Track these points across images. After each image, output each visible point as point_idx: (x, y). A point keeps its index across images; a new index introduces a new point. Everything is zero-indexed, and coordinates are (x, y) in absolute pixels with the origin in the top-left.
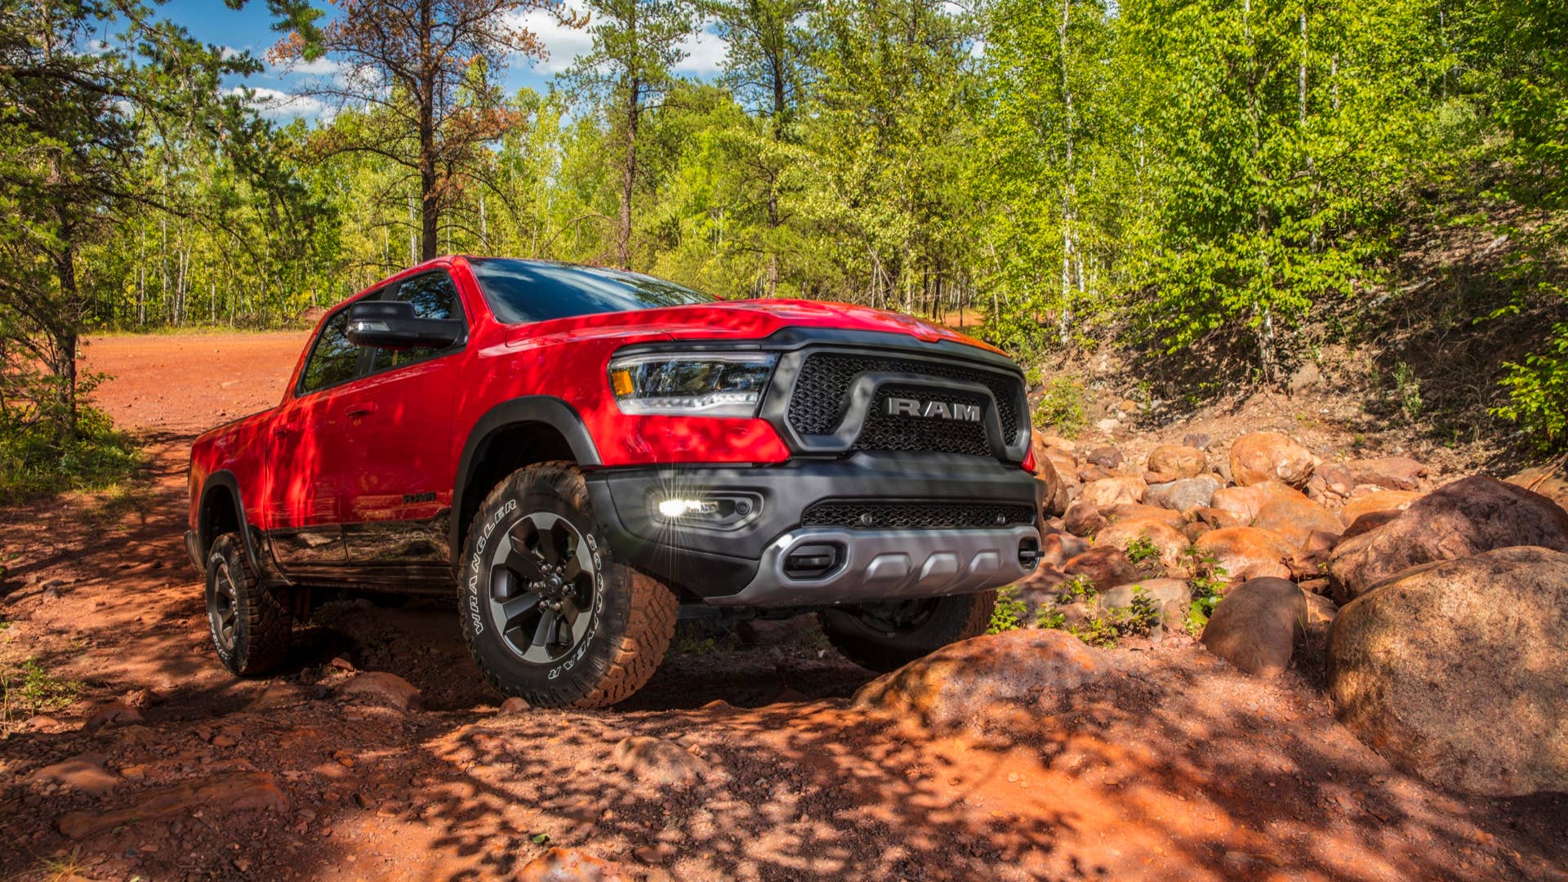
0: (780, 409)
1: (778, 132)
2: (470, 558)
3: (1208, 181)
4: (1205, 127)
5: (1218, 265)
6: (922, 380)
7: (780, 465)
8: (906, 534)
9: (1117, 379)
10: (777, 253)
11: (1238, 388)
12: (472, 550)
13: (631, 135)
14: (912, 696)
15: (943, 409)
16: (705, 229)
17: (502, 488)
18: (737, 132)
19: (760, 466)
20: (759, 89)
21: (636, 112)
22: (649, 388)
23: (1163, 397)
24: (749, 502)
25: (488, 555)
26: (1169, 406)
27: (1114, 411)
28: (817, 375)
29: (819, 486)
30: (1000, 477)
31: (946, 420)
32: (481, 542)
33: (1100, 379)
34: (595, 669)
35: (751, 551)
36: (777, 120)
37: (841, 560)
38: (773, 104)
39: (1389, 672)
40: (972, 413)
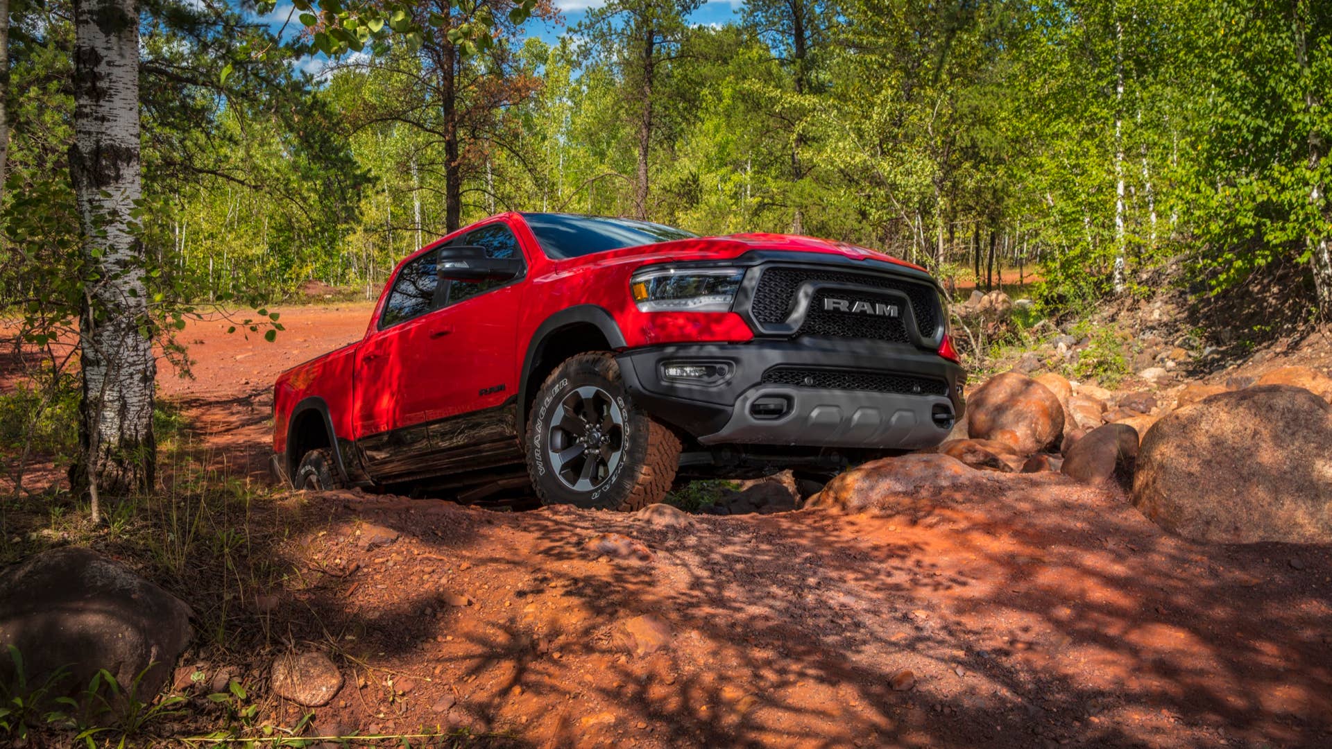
0: (748, 306)
1: (799, 81)
2: (535, 422)
3: (1247, 113)
4: (1240, 56)
5: (1259, 199)
6: (851, 286)
7: (748, 343)
8: (838, 393)
9: (1171, 328)
10: (800, 206)
11: (1294, 329)
12: (536, 416)
13: (647, 89)
14: (836, 493)
15: (867, 308)
16: (730, 185)
17: (556, 372)
18: (753, 85)
19: (733, 343)
20: (779, 37)
21: (651, 65)
22: (658, 292)
23: (1218, 344)
24: (726, 367)
25: (547, 421)
26: (1222, 353)
27: (1162, 360)
28: (773, 284)
29: (774, 356)
30: (913, 357)
31: (870, 315)
32: (543, 411)
33: (1153, 328)
34: (624, 489)
35: (729, 400)
36: (797, 67)
37: (790, 407)
38: (794, 51)
39: (1162, 467)
40: (892, 311)
